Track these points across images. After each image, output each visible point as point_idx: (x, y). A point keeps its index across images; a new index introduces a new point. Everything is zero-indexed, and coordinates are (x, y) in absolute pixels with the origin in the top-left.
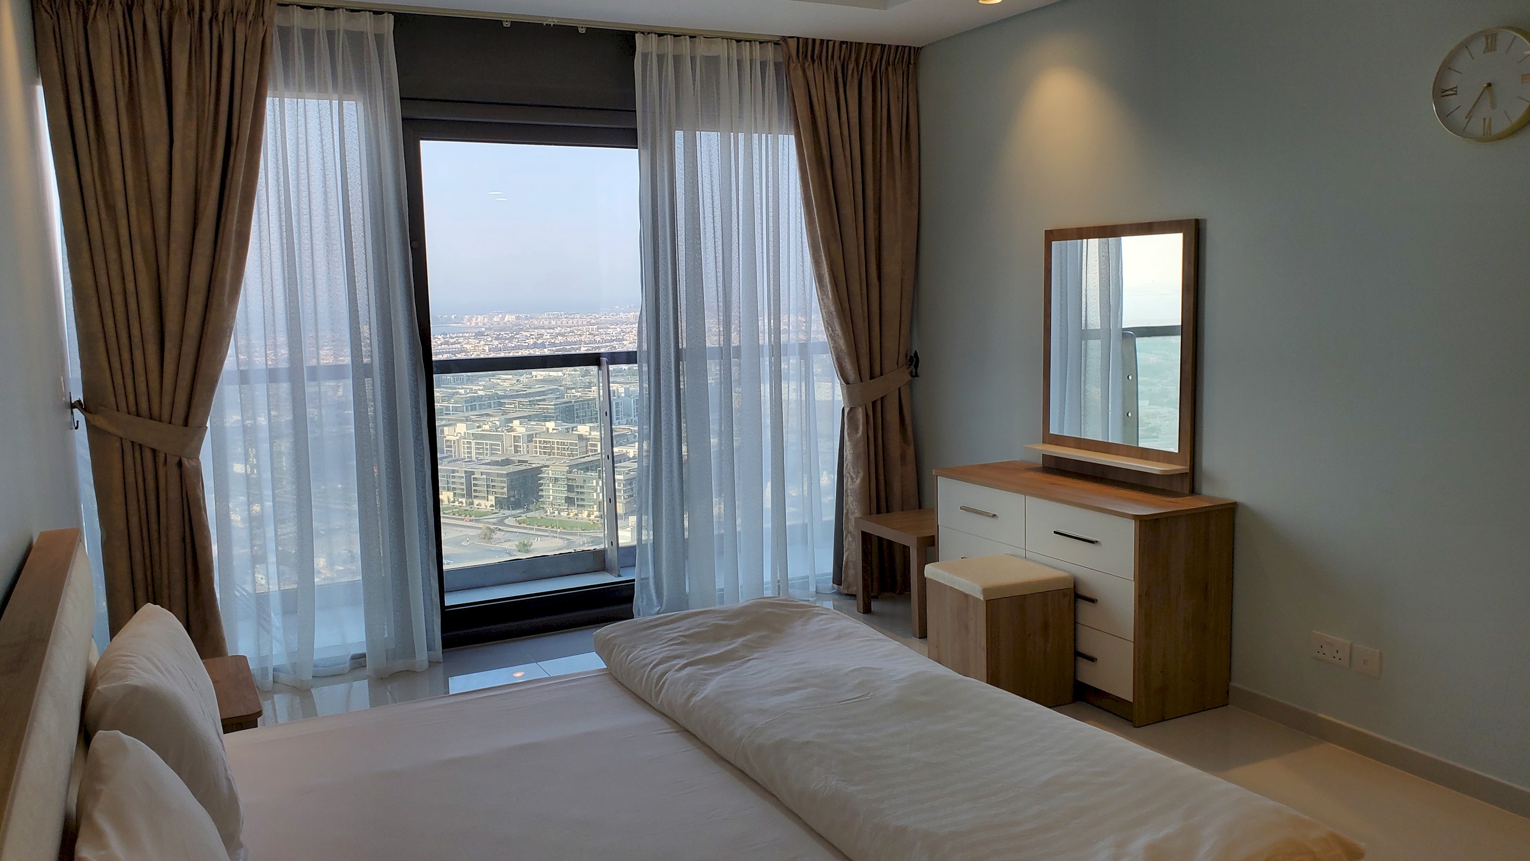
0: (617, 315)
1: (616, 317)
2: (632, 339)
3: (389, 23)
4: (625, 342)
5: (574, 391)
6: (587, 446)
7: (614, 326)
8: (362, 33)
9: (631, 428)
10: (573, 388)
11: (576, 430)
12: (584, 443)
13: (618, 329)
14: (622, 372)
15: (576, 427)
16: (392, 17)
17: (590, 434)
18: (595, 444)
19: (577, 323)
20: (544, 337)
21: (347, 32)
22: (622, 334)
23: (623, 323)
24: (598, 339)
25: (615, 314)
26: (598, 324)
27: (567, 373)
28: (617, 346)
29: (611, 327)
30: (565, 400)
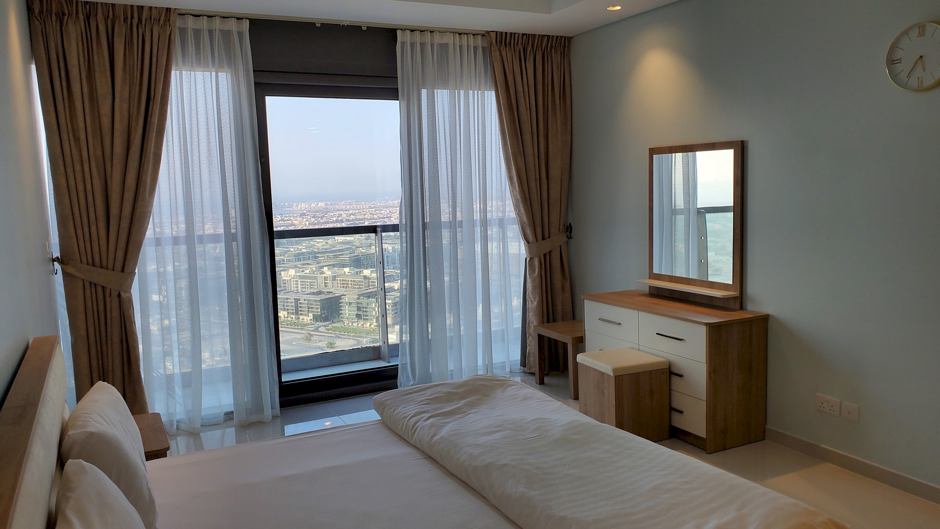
0: (387, 202)
1: (386, 203)
2: (396, 217)
3: (246, 25)
4: (392, 219)
5: (361, 249)
6: (369, 283)
7: (385, 209)
8: (230, 31)
9: (396, 271)
10: (360, 247)
11: (362, 273)
12: (367, 281)
13: (388, 211)
14: (390, 237)
15: (363, 271)
16: (248, 21)
17: (371, 275)
18: (373, 281)
19: (363, 207)
20: (343, 216)
21: (220, 30)
22: (390, 214)
23: (390, 207)
24: (375, 217)
25: (386, 201)
26: (375, 207)
27: (357, 238)
28: (387, 221)
29: (384, 209)
30: (356, 254)
